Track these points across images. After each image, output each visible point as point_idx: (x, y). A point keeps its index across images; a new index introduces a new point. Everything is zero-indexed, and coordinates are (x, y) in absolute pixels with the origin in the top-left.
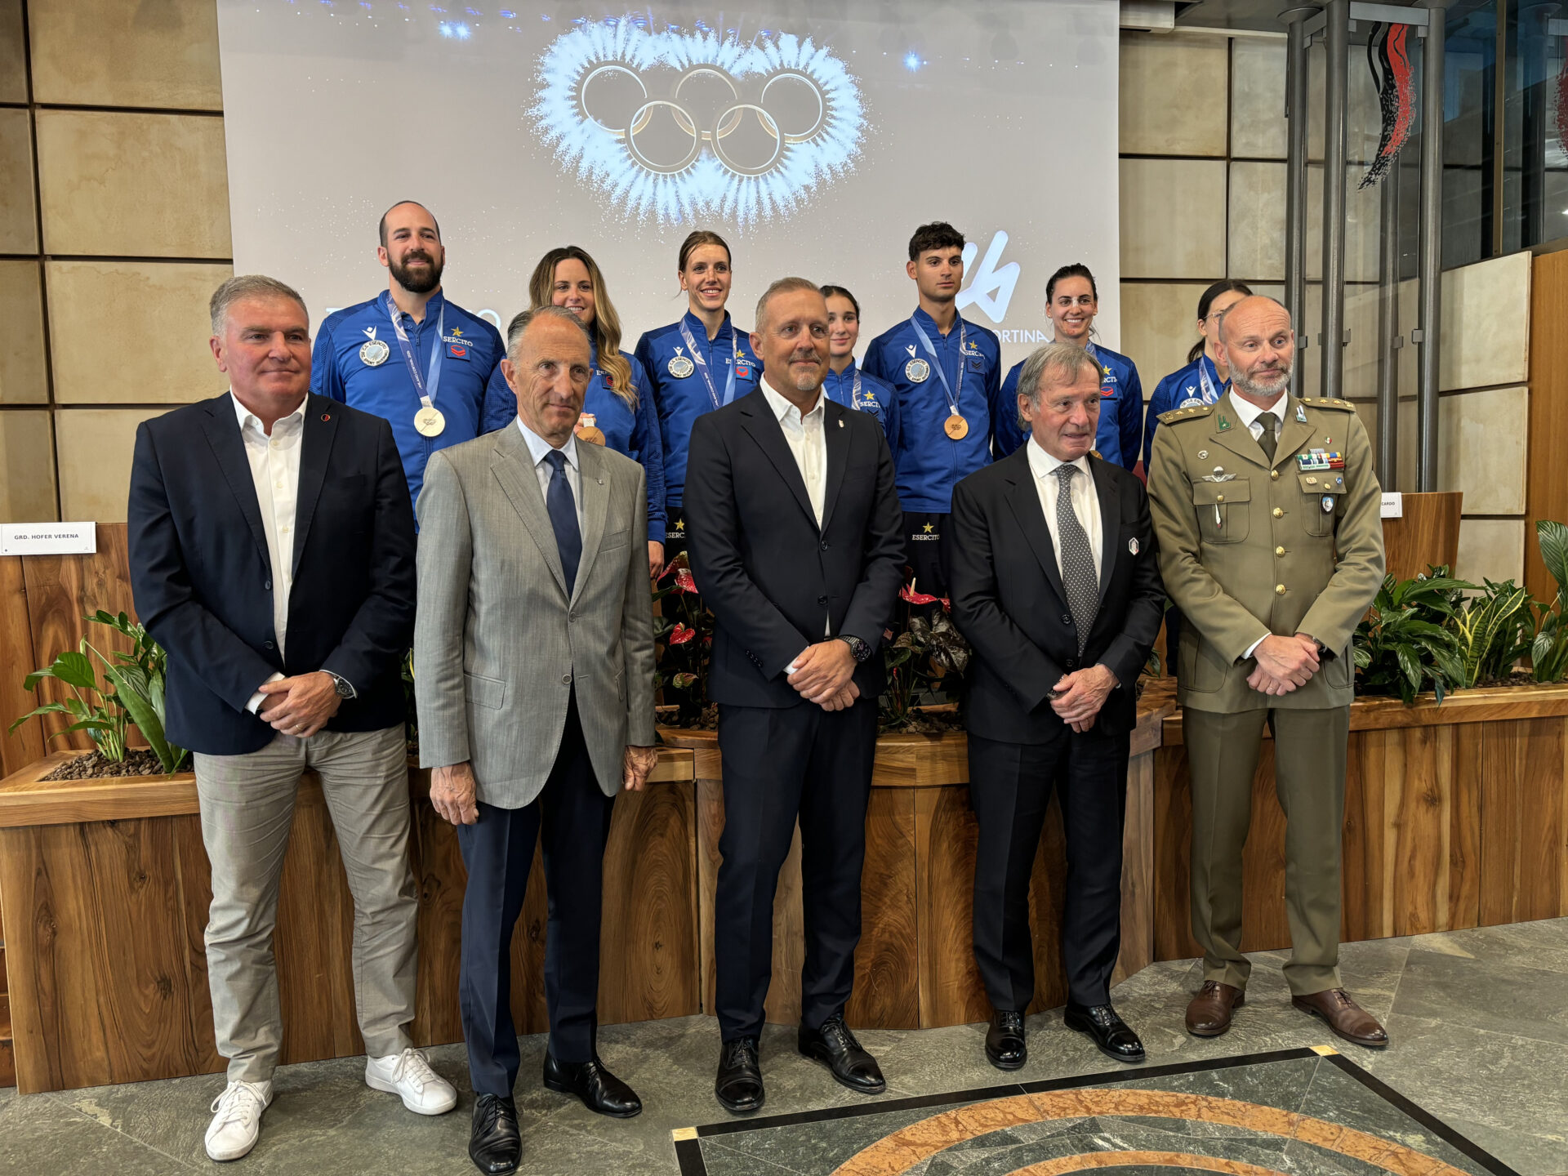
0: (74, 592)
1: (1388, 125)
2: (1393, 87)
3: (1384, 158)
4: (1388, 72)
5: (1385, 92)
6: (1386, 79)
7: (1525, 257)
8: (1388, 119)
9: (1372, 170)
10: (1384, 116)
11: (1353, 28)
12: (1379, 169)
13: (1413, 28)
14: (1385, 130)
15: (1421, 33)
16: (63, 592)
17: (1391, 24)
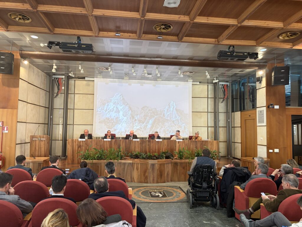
0: (82, 145)
4: (224, 90)
5: (224, 92)
7: (240, 112)
8: (224, 95)
9: (223, 100)
11: (219, 85)
13: (227, 85)
16: (81, 145)
17: (224, 84)
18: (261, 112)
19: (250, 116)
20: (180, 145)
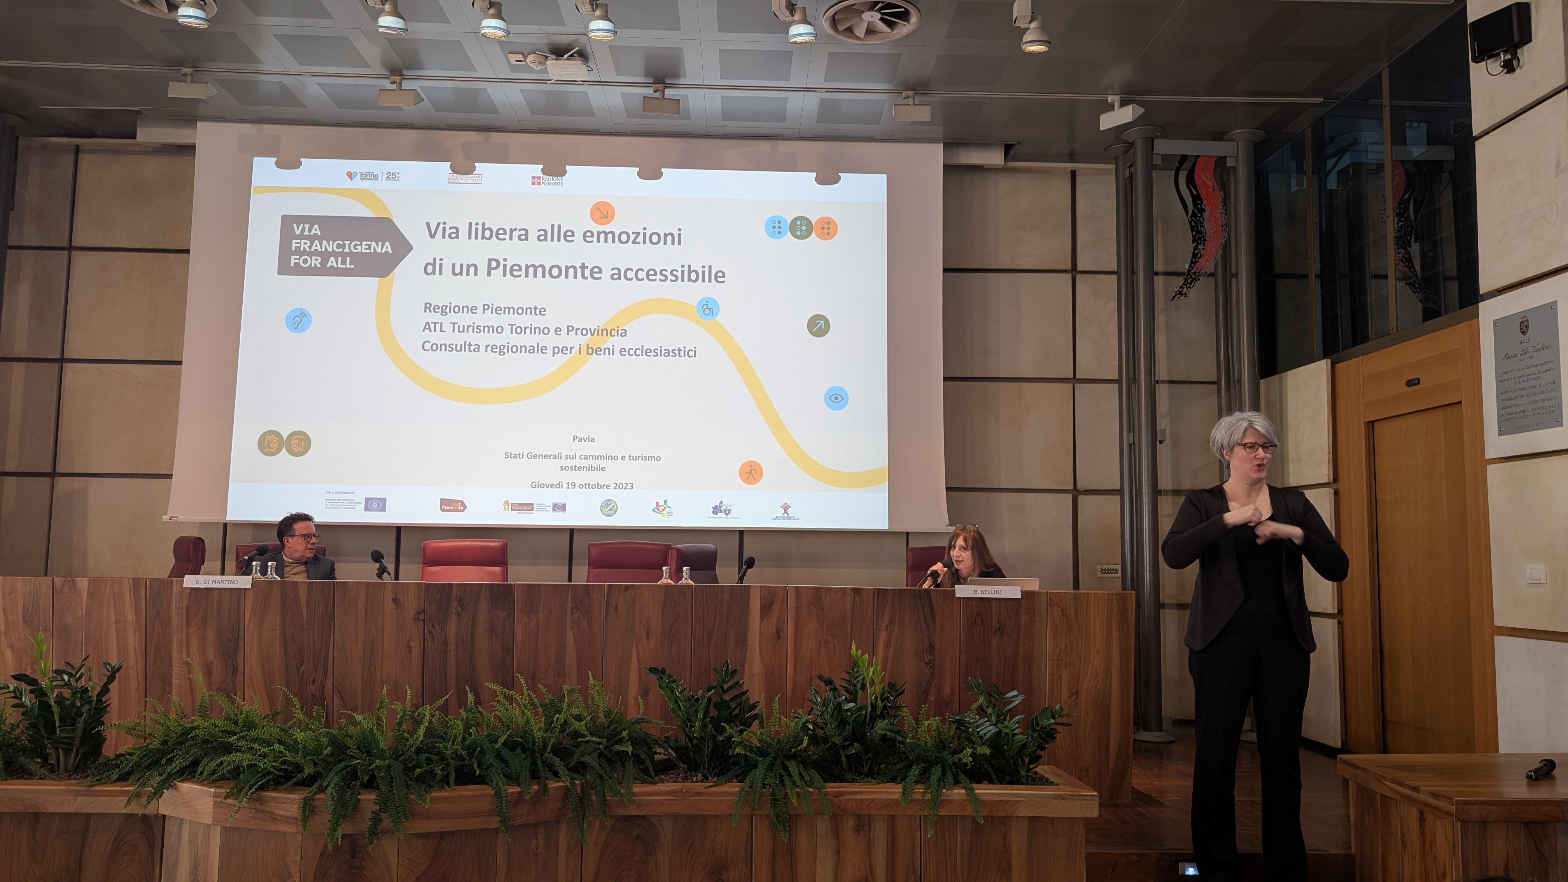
1: (1198, 244)
2: (1202, 211)
3: (1195, 273)
4: (1196, 199)
5: (1194, 215)
6: (1195, 205)
7: (1325, 365)
8: (1199, 238)
9: (1184, 284)
10: (1194, 237)
11: (1157, 161)
12: (1191, 283)
13: (1222, 160)
14: (1195, 248)
15: (1230, 163)
17: (1198, 157)
18: (1524, 327)
19: (1411, 383)
20: (779, 634)
